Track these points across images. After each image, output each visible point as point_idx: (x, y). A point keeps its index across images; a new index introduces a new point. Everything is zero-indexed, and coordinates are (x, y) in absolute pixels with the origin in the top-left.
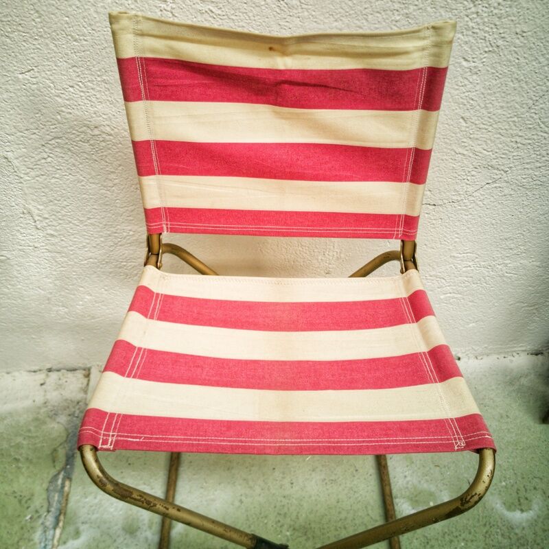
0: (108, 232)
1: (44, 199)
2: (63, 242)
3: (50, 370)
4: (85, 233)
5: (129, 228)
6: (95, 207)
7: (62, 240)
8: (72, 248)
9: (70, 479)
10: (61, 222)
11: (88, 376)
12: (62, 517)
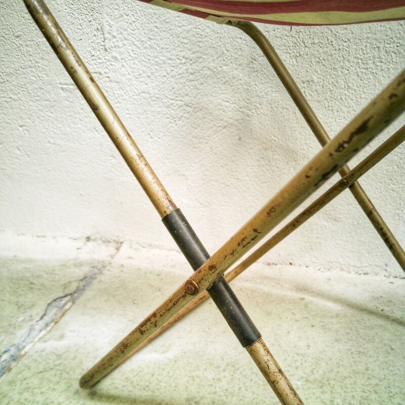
0: (164, 58)
1: (116, 12)
2: (123, 69)
3: (88, 239)
4: (143, 58)
5: (182, 54)
6: (157, 25)
7: (123, 66)
8: (130, 77)
9: (74, 303)
10: (125, 42)
11: (118, 249)
12: (52, 324)
